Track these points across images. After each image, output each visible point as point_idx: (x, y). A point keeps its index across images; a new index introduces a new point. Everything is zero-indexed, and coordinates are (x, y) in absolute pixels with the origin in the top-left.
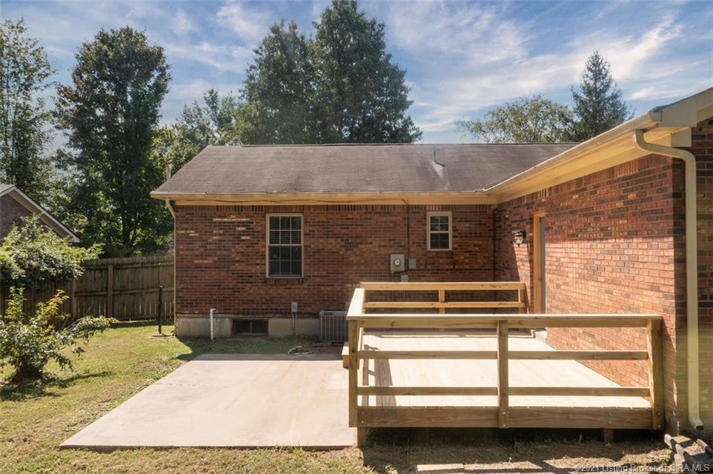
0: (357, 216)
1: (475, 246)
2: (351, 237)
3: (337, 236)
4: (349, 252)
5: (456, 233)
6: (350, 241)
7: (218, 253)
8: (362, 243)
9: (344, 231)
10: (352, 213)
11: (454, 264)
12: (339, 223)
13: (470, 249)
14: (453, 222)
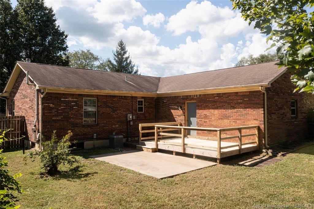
0: (116, 100)
1: (151, 111)
2: (114, 108)
3: (110, 107)
4: (114, 113)
5: (145, 107)
6: (114, 109)
7: (63, 114)
8: (118, 110)
9: (112, 105)
10: (114, 99)
11: (145, 118)
12: (110, 102)
13: (149, 112)
14: (144, 103)
